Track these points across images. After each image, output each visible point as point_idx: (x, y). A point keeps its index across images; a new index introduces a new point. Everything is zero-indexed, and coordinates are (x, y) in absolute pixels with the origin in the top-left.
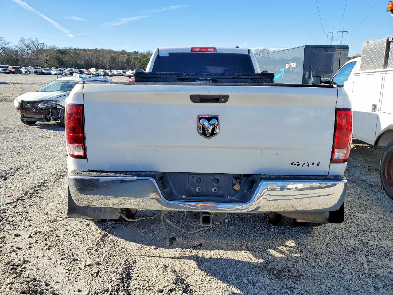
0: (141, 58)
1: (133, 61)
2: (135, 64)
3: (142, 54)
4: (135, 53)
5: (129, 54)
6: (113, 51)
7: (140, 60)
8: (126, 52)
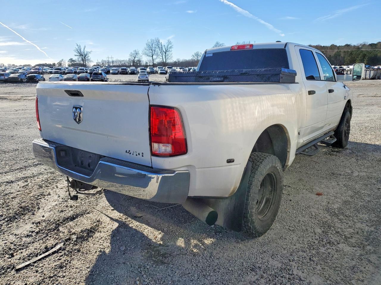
0: (352, 52)
1: (342, 55)
2: (344, 58)
3: (355, 46)
4: (348, 46)
5: (339, 47)
6: (321, 46)
7: (351, 53)
8: (336, 46)
